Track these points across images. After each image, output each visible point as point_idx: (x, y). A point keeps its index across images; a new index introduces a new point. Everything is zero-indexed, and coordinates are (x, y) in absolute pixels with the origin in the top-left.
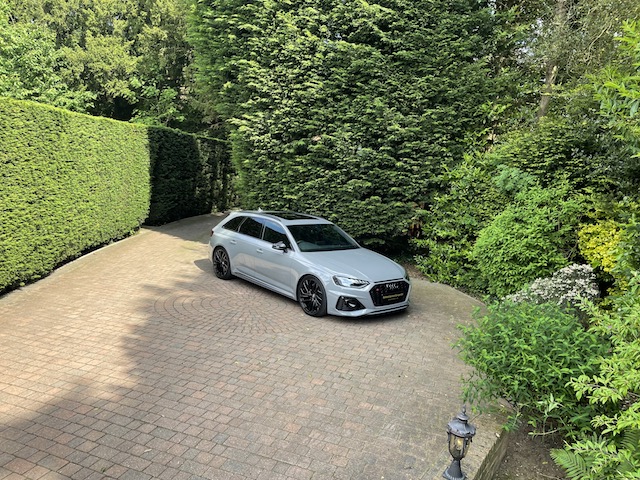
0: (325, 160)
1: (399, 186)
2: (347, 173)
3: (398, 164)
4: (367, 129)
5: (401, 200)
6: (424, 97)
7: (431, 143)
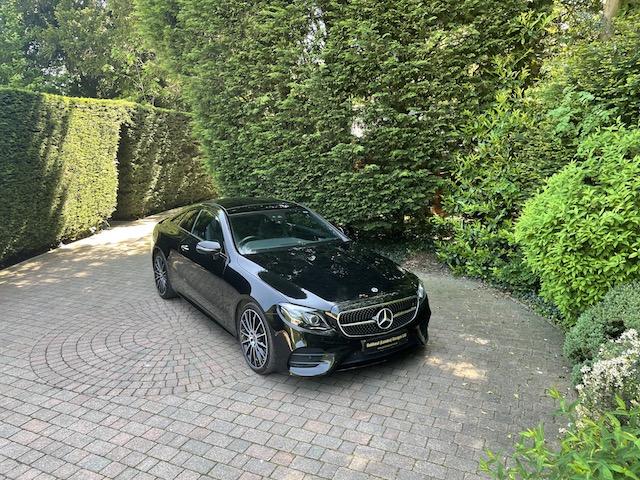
0: (299, 119)
1: (404, 148)
2: (332, 136)
3: (400, 116)
4: (352, 69)
5: (408, 168)
6: (430, 14)
7: (445, 81)
